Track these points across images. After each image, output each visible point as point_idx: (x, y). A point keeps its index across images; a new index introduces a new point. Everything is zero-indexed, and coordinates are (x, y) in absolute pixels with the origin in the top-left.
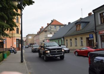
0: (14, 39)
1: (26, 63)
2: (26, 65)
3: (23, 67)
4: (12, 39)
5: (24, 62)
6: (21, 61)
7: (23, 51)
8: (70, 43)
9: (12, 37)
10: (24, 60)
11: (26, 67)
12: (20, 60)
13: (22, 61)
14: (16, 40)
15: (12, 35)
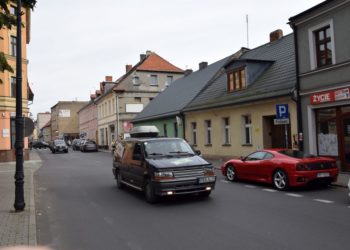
0: (3, 117)
1: (39, 208)
2: (33, 220)
5: (26, 208)
6: (15, 206)
7: (33, 162)
8: (207, 134)
10: (30, 200)
11: (33, 231)
12: (13, 202)
13: (19, 206)
14: (8, 121)
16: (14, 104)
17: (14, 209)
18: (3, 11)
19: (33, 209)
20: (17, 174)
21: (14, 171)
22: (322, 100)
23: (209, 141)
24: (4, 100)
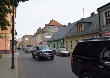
0: (8, 40)
1: (19, 68)
2: (17, 72)
3: (12, 76)
4: (6, 40)
5: (15, 68)
7: (17, 54)
8: (71, 45)
9: (6, 38)
10: (16, 66)
11: (17, 75)
12: (11, 66)
13: (13, 67)
15: (6, 35)
16: (12, 36)
17: (11, 68)
18: (9, 8)
19: (17, 68)
20: (12, 57)
21: (11, 57)
22: (108, 34)
23: (72, 47)
24: (8, 35)
